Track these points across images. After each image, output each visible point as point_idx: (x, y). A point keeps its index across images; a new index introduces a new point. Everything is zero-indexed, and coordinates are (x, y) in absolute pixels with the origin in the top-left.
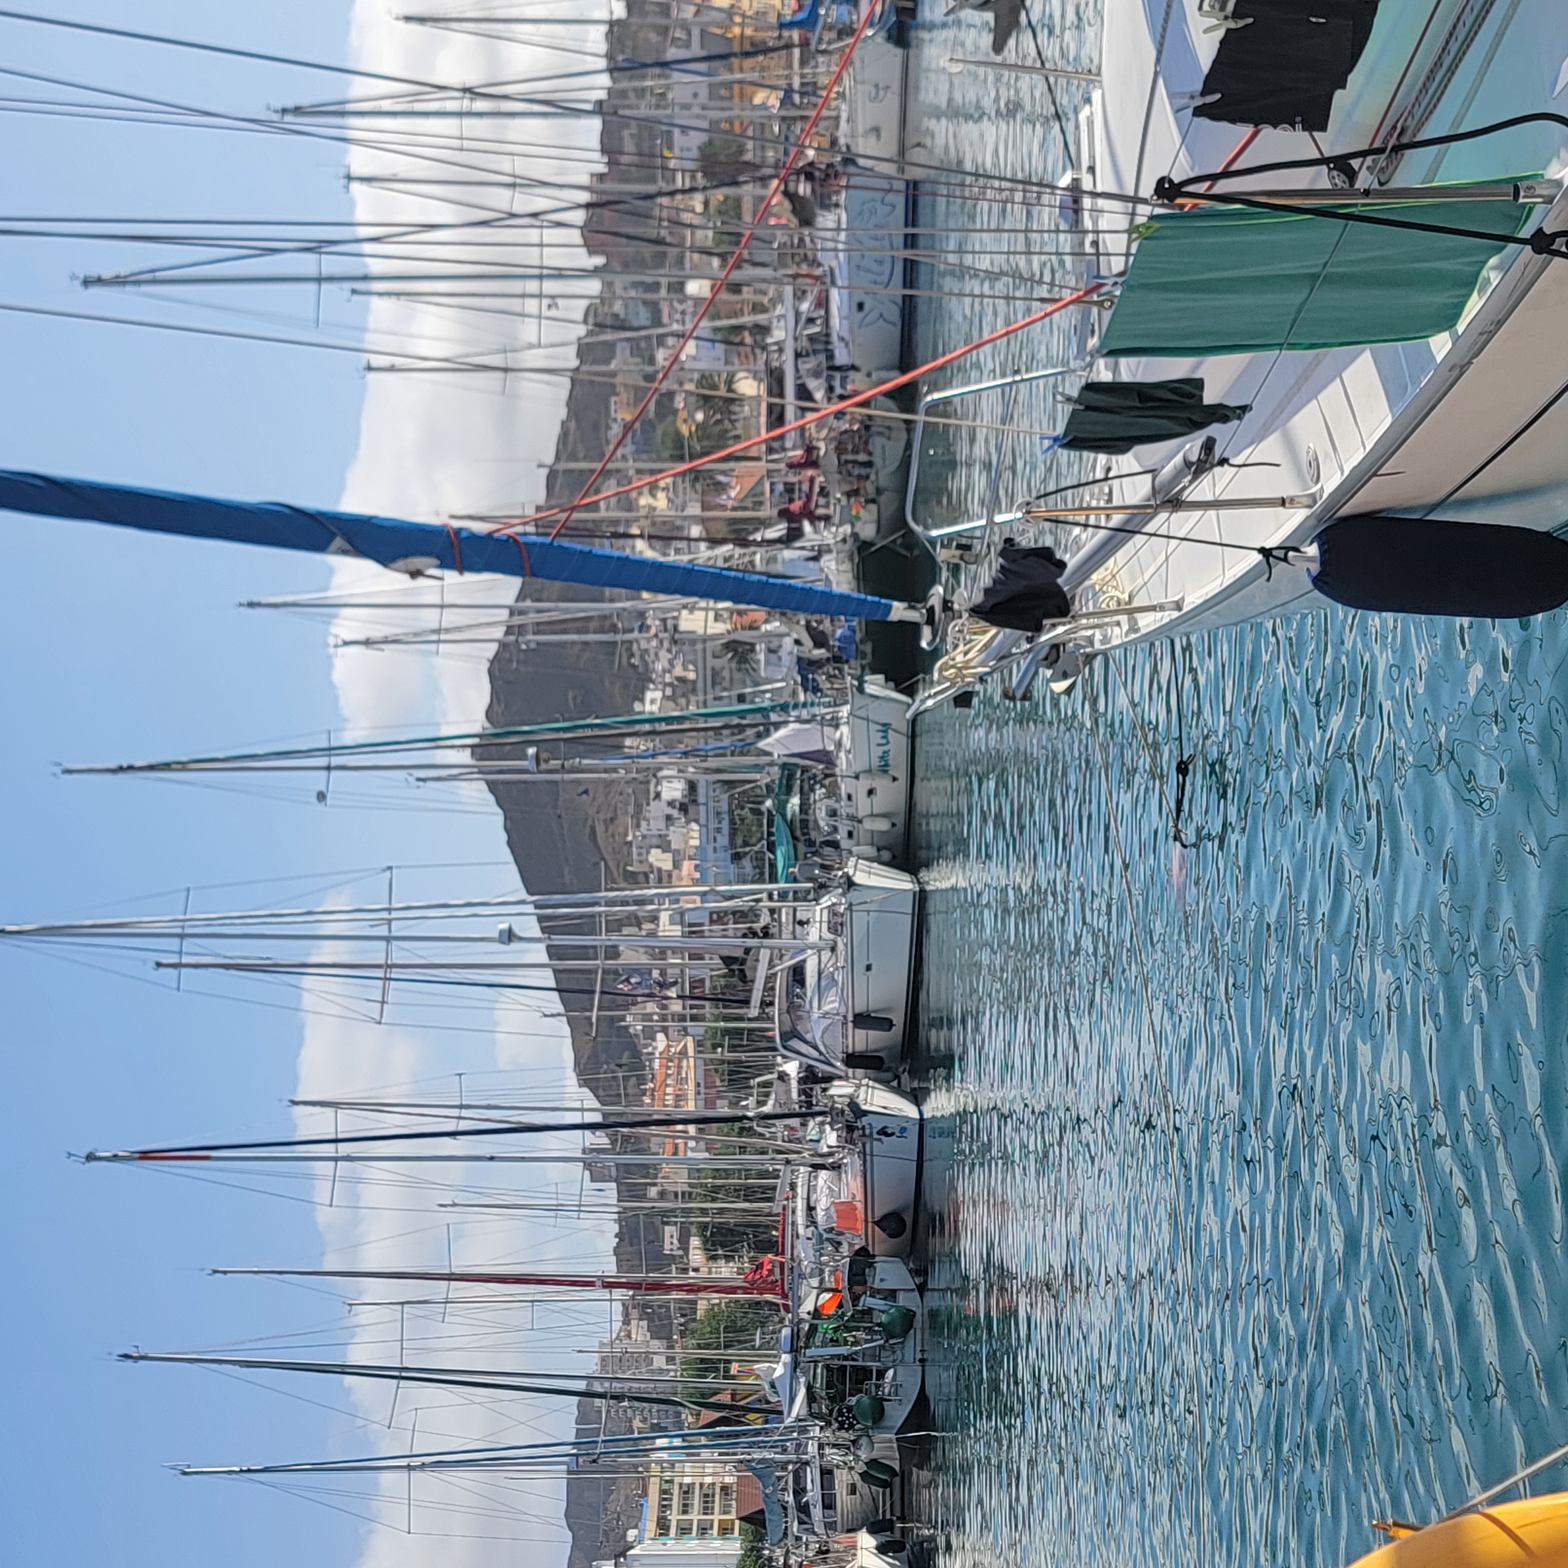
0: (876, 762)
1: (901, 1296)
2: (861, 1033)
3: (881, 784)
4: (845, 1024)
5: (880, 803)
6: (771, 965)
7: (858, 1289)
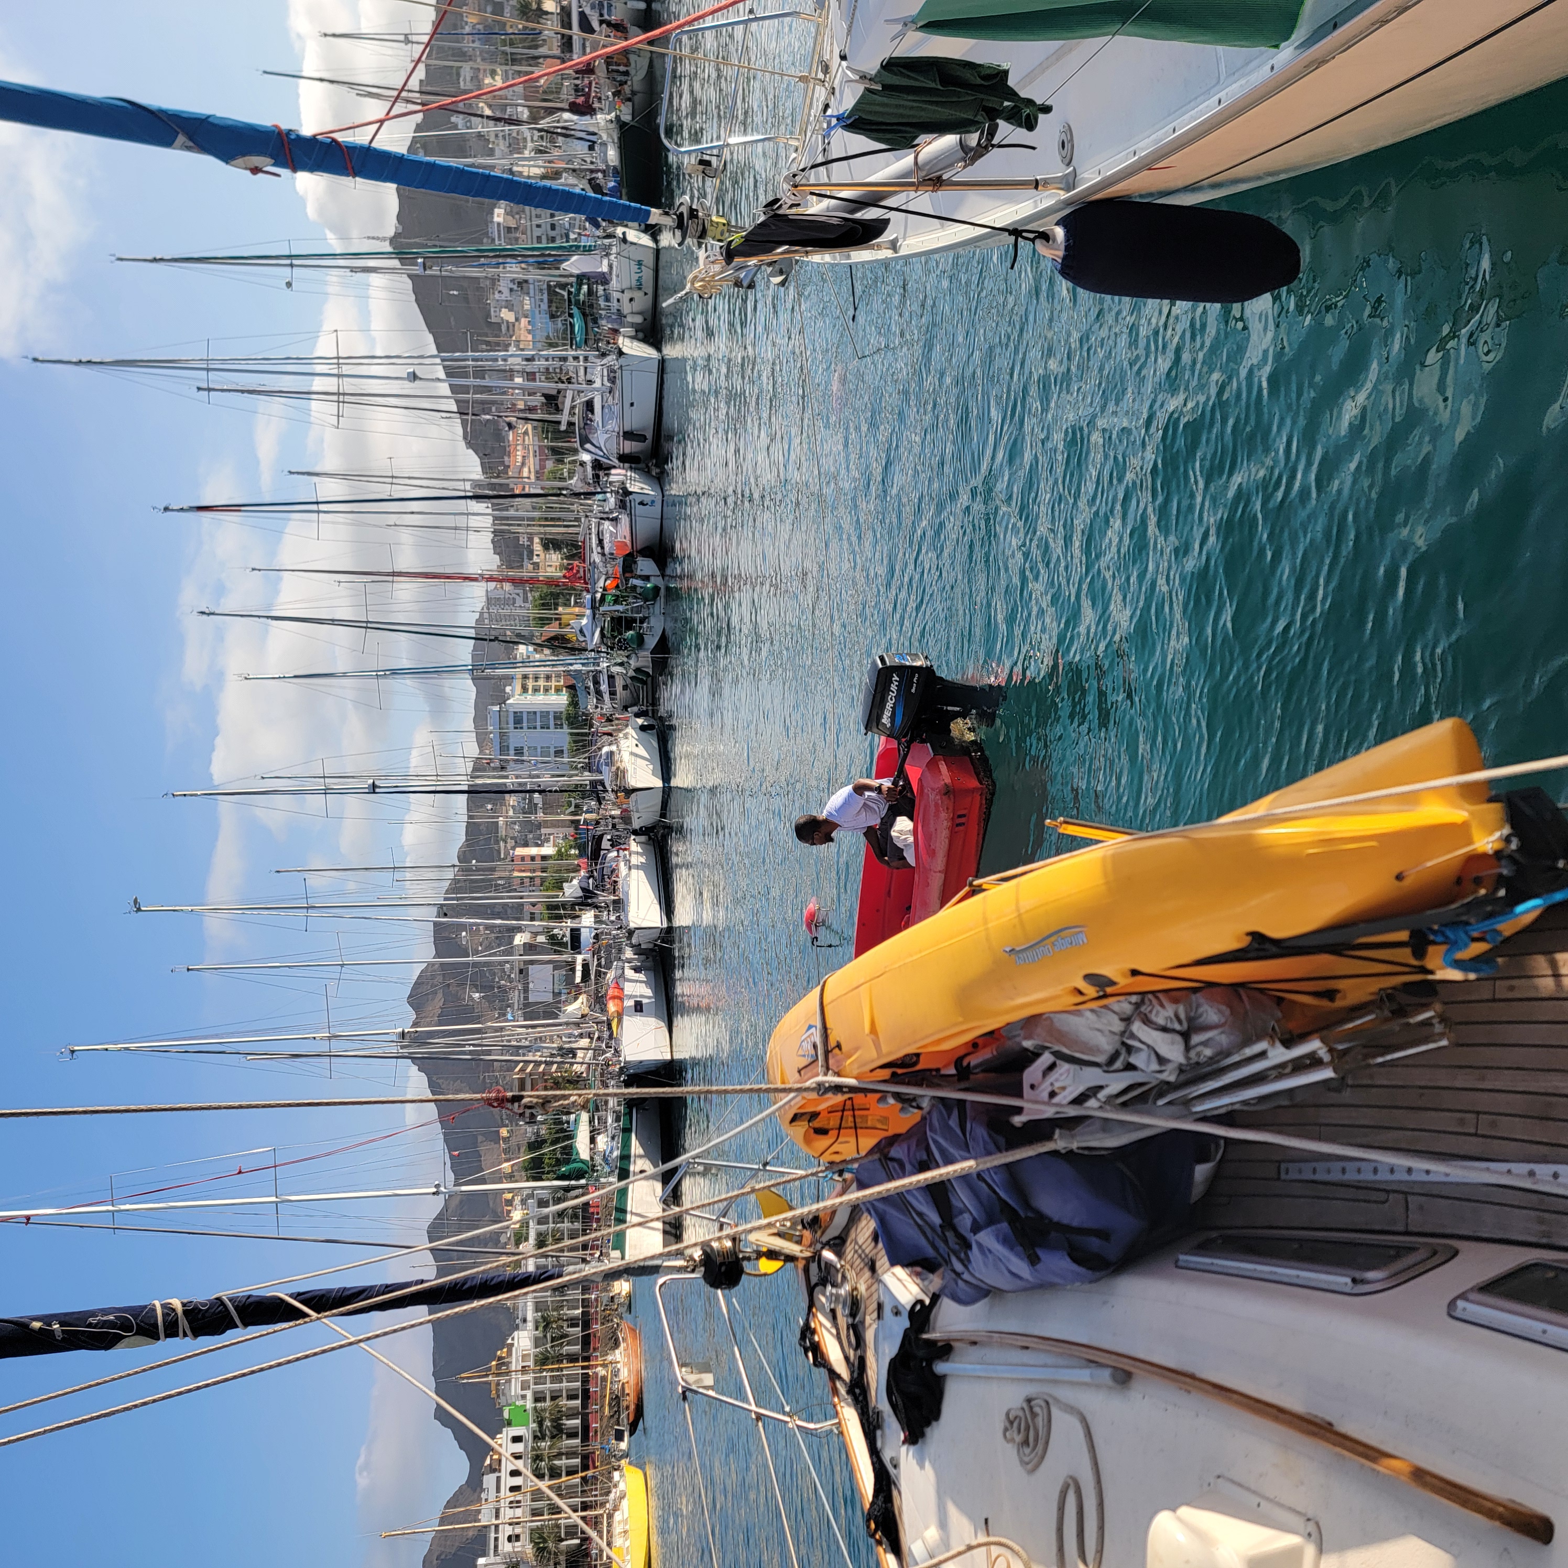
0: (634, 283)
1: (652, 579)
2: (627, 443)
3: (638, 295)
4: (618, 436)
5: (637, 306)
6: (573, 400)
7: (627, 575)
